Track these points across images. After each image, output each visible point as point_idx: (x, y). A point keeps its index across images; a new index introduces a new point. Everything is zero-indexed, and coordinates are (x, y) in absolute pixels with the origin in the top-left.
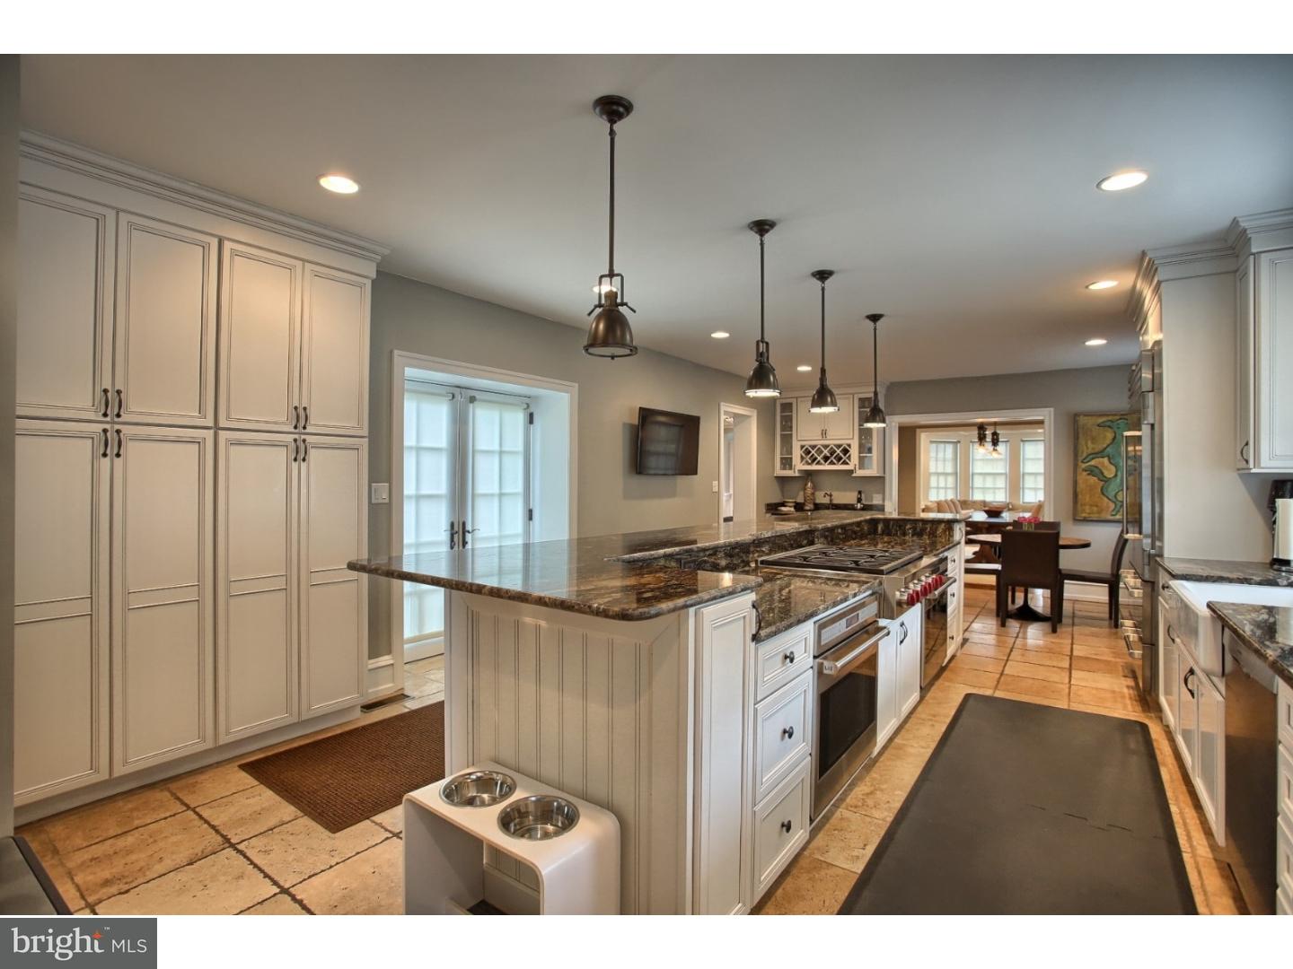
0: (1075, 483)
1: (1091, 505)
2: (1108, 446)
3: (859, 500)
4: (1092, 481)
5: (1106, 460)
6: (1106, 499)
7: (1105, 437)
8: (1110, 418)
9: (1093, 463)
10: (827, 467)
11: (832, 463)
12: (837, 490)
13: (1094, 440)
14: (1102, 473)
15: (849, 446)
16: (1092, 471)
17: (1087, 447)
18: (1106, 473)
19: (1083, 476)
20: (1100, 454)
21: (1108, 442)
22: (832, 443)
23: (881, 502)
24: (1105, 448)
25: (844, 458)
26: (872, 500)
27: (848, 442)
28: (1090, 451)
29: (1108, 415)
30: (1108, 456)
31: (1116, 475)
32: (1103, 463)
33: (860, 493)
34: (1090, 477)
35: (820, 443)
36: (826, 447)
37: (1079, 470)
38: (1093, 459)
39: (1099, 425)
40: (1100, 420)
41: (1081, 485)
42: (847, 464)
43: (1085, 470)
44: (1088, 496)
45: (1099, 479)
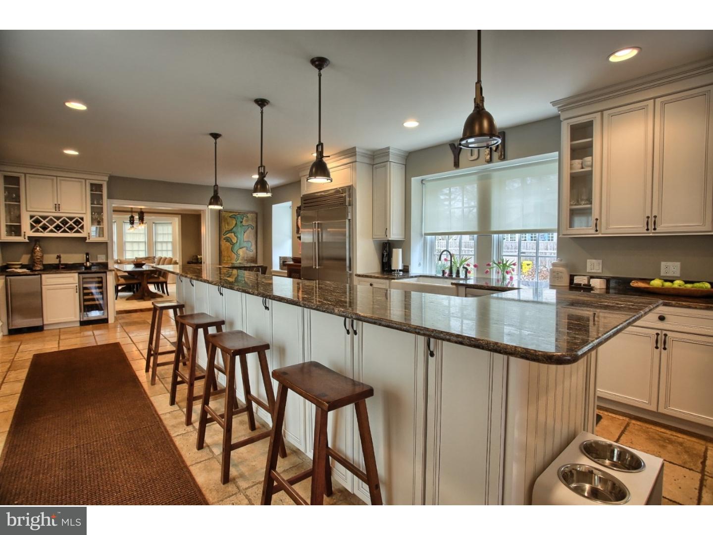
0: (220, 246)
1: (228, 257)
2: (234, 227)
3: (88, 260)
4: (227, 245)
5: (233, 234)
6: (233, 254)
7: (232, 223)
8: (234, 213)
9: (228, 235)
10: (59, 234)
11: (65, 231)
12: (65, 252)
13: (228, 224)
14: (232, 241)
15: (82, 219)
16: (228, 240)
17: (226, 227)
18: (233, 240)
19: (224, 243)
20: (230, 231)
21: (234, 225)
22: (64, 216)
23: (104, 261)
24: (233, 229)
25: (77, 228)
26: (97, 260)
27: (81, 216)
28: (226, 230)
29: (233, 212)
30: (234, 232)
31: (237, 242)
32: (232, 236)
33: (87, 254)
34: (227, 243)
35: (52, 215)
36: (58, 218)
37: (222, 239)
38: (228, 233)
39: (230, 217)
40: (231, 214)
41: (223, 247)
42: (80, 232)
43: (224, 239)
44: (226, 252)
45: (231, 244)
